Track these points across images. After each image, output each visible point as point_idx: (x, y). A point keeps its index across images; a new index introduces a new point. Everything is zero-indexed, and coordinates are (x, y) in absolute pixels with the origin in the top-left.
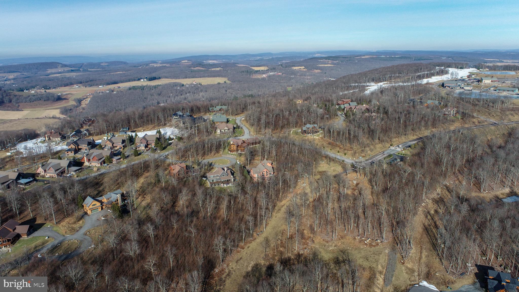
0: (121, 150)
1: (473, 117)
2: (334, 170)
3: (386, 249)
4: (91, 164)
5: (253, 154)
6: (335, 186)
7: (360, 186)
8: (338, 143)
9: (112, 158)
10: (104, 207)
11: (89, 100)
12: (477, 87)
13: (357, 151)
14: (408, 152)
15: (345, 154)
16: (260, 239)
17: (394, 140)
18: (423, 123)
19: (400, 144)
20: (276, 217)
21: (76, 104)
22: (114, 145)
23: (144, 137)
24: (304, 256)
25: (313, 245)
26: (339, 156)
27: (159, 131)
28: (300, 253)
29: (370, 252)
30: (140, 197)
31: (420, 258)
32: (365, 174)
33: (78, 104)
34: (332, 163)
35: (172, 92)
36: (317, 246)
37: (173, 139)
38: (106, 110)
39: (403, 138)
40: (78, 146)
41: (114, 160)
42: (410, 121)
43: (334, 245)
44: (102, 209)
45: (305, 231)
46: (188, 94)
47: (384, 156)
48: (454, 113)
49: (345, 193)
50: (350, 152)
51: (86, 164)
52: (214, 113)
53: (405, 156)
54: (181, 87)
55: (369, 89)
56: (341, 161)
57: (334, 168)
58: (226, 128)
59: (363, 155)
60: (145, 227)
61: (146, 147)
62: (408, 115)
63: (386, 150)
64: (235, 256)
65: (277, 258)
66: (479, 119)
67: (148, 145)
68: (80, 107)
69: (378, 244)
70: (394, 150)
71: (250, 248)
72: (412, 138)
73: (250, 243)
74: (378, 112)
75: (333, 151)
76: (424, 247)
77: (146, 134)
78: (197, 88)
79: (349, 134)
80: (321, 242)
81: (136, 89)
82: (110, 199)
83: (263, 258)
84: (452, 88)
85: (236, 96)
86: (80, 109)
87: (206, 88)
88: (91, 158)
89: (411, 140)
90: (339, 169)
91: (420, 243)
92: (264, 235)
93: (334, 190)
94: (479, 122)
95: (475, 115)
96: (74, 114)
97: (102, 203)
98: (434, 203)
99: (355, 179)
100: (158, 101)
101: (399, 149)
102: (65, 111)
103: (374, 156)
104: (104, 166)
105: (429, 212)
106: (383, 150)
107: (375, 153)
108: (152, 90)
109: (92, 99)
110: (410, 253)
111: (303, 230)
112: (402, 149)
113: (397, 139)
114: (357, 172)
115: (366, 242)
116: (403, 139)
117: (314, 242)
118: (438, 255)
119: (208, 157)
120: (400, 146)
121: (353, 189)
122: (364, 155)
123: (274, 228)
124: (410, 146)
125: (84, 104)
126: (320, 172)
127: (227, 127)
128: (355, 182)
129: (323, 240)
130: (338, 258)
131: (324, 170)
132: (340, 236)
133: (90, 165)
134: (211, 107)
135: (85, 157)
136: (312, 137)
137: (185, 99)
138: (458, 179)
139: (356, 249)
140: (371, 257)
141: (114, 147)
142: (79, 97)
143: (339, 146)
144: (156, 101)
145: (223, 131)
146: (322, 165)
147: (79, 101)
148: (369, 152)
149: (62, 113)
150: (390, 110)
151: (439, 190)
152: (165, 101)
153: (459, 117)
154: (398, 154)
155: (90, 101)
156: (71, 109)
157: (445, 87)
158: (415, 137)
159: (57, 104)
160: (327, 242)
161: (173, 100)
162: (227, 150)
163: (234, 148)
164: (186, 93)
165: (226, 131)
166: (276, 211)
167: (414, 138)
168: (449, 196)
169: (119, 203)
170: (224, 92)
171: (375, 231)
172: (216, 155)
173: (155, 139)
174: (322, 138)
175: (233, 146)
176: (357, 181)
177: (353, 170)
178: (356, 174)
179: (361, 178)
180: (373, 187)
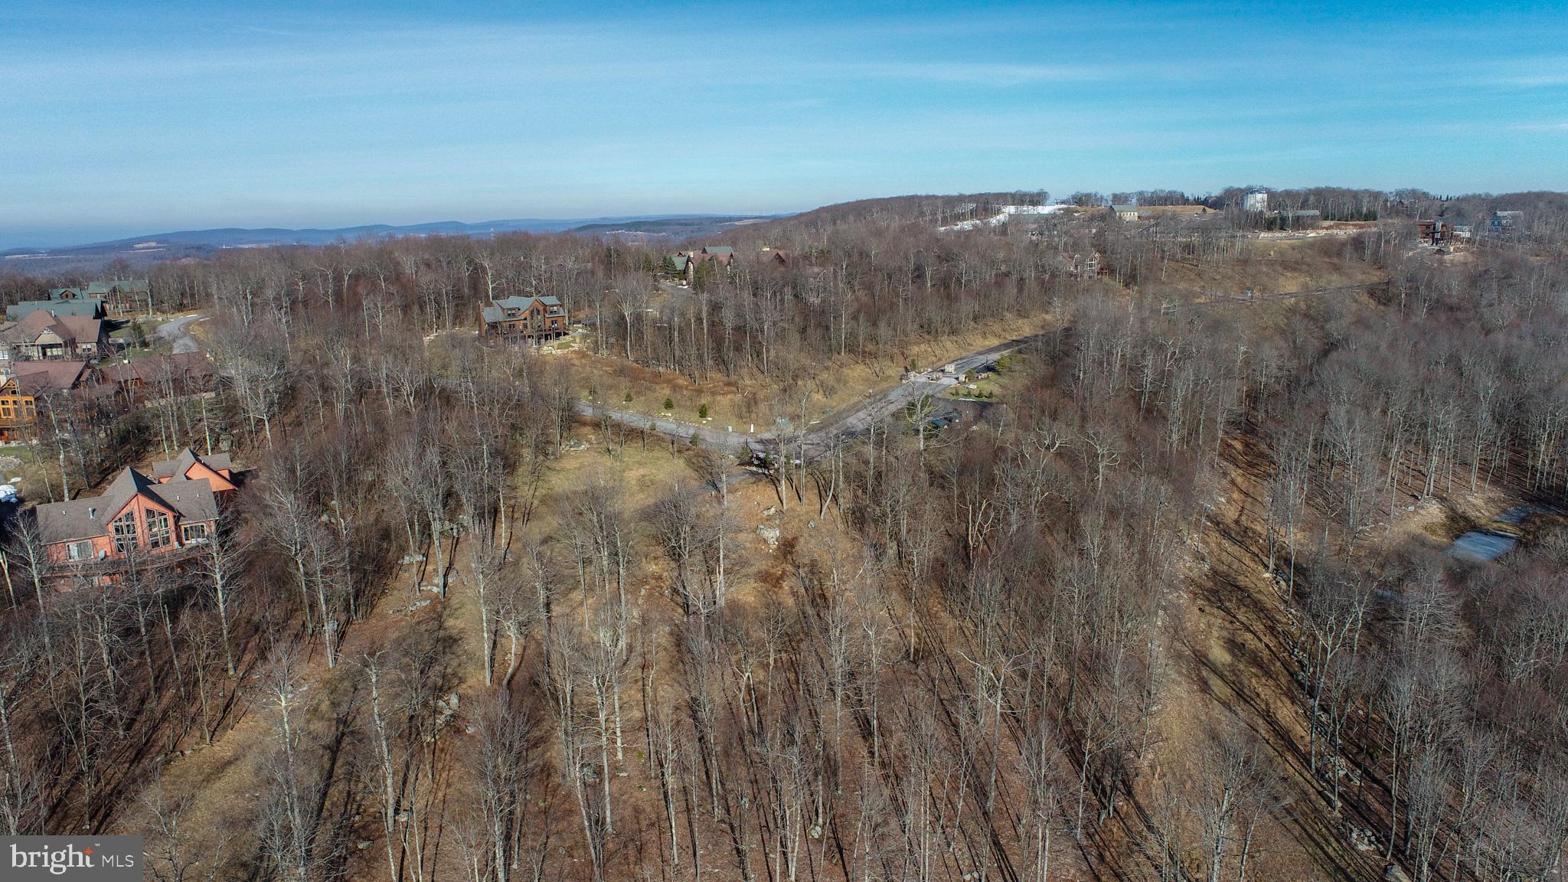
2: (646, 484)
6: (653, 568)
7: (808, 548)
8: (661, 369)
13: (761, 395)
14: (987, 385)
15: (703, 413)
17: (915, 349)
19: (944, 362)
26: (667, 422)
32: (824, 489)
34: (632, 453)
39: (948, 345)
47: (891, 409)
48: (1096, 268)
49: (722, 602)
50: (724, 401)
53: (985, 398)
56: (685, 442)
57: (642, 471)
59: (791, 408)
63: (892, 388)
70: (925, 385)
75: (639, 404)
89: (980, 349)
90: (672, 475)
93: (650, 595)
98: (1200, 602)
99: (769, 518)
101: (948, 381)
103: (845, 410)
105: (1203, 659)
106: (876, 389)
107: (843, 399)
112: (962, 379)
113: (925, 347)
114: (774, 481)
116: (949, 346)
120: (950, 368)
121: (765, 577)
122: (799, 411)
124: (989, 369)
126: (563, 498)
127: (56, 327)
128: (772, 535)
131: (585, 487)
138: (1233, 482)
143: (668, 381)
146: (570, 464)
148: (818, 397)
154: (952, 397)
158: (995, 342)
165: (57, 352)
167: (989, 342)
168: (1247, 560)
174: (582, 354)
175: (10, 399)
176: (783, 526)
177: (752, 473)
178: (770, 491)
179: (802, 509)
180: (879, 551)
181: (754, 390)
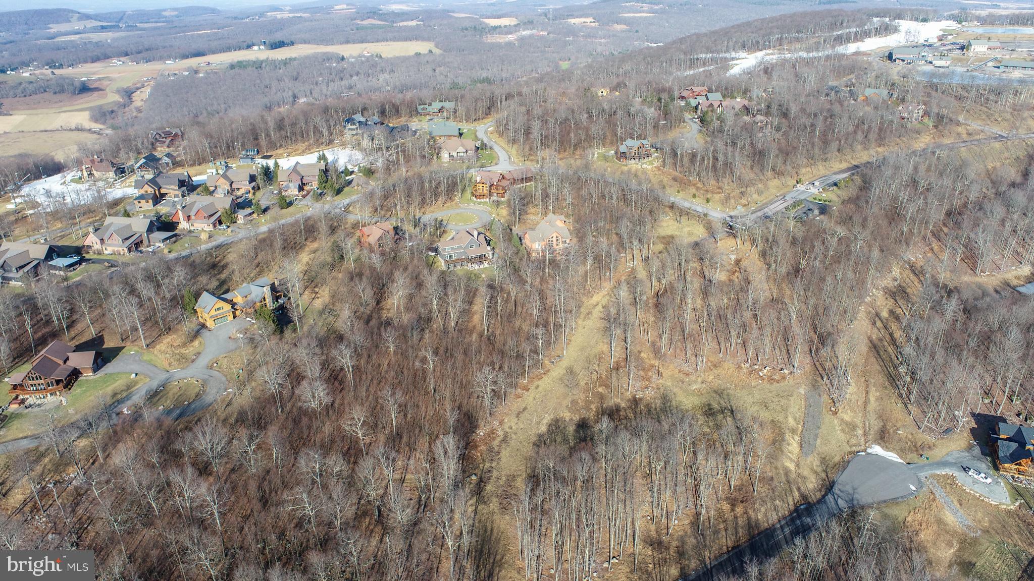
0: (250, 196)
1: (958, 124)
2: (690, 234)
3: (801, 386)
4: (192, 225)
5: (524, 202)
7: (744, 264)
8: (691, 178)
9: (235, 212)
10: (238, 313)
11: (147, 90)
12: (960, 60)
13: (731, 195)
14: (832, 196)
15: (708, 201)
16: (557, 371)
17: (803, 170)
18: (860, 136)
19: (814, 178)
20: (584, 328)
21: (121, 100)
22: (234, 186)
23: (295, 169)
24: (644, 402)
25: (661, 381)
26: (698, 206)
27: (324, 155)
28: (637, 396)
29: (770, 392)
30: (306, 292)
31: (866, 403)
32: (753, 241)
33: (127, 99)
34: (684, 219)
35: (321, 74)
36: (669, 383)
37: (352, 172)
38: (187, 113)
39: (821, 167)
40: (160, 188)
41: (239, 216)
42: (834, 132)
43: (700, 380)
44: (235, 317)
45: (642, 354)
46: (355, 78)
47: (785, 205)
48: (920, 114)
50: (717, 197)
51: (183, 225)
52: (428, 117)
53: (827, 203)
54: (338, 63)
55: (737, 65)
56: (702, 215)
57: (689, 229)
58: (461, 149)
59: (744, 201)
60: (334, 353)
61: (301, 188)
62: (829, 120)
63: (790, 192)
64: (513, 404)
65: (593, 407)
66: (968, 127)
67: (304, 184)
68: (132, 106)
69: (784, 378)
70: (804, 192)
71: (540, 389)
72: (838, 166)
73: (539, 379)
74: (767, 114)
75: (682, 194)
76: (873, 381)
77: (297, 163)
78: (374, 65)
79: (716, 159)
80: (676, 376)
81: (245, 67)
82: (249, 298)
83: (567, 406)
84: (910, 63)
85: (456, 81)
86: (131, 112)
87: (393, 65)
88: (192, 214)
89: (836, 170)
90: (699, 232)
91: (864, 374)
92: (565, 363)
94: (969, 134)
95: (961, 118)
96: (119, 120)
97: (233, 305)
98: (887, 296)
99: (732, 251)
100: (293, 91)
101: (814, 190)
102: (102, 115)
103: (766, 203)
104: (220, 229)
105: (877, 315)
106: (781, 192)
107: (766, 198)
108: (280, 69)
109: (156, 89)
110: (846, 394)
111: (640, 352)
112: (821, 190)
113: (808, 169)
114: (735, 237)
115: (761, 374)
116: (821, 169)
117: (662, 376)
118: (901, 396)
119: (432, 208)
120: (817, 183)
121: (730, 271)
122: (747, 203)
123: (582, 349)
124: (835, 184)
125: (139, 98)
126: (664, 238)
127: (463, 145)
128: (733, 257)
129: (680, 371)
130: (709, 405)
131: (670, 234)
132: (712, 362)
133: (192, 228)
134: (420, 105)
135: (180, 213)
136: (639, 167)
137: (350, 88)
138: (932, 249)
139: (743, 388)
140: (772, 402)
141: (233, 190)
142: (126, 85)
143: (694, 185)
144: (290, 93)
145: (454, 154)
146: (664, 224)
147: (129, 94)
148: (755, 196)
149: (95, 119)
150: (794, 109)
151: (896, 271)
152: (308, 93)
153: (930, 123)
154: (813, 200)
155: (151, 95)
156: (112, 112)
157: (895, 60)
158: (844, 165)
159: (81, 101)
160: (688, 375)
161: (325, 91)
162: (468, 194)
163: (483, 190)
164: (351, 76)
165: (462, 154)
166: (582, 316)
167: (841, 166)
168: (916, 283)
169: (268, 304)
170: (431, 73)
171: (778, 351)
172: (448, 204)
173: (317, 172)
174: (658, 168)
175: (481, 185)
176: (737, 254)
177: (727, 232)
178: (734, 240)
179: (744, 248)
180: (769, 266)
181: (729, 192)
